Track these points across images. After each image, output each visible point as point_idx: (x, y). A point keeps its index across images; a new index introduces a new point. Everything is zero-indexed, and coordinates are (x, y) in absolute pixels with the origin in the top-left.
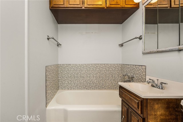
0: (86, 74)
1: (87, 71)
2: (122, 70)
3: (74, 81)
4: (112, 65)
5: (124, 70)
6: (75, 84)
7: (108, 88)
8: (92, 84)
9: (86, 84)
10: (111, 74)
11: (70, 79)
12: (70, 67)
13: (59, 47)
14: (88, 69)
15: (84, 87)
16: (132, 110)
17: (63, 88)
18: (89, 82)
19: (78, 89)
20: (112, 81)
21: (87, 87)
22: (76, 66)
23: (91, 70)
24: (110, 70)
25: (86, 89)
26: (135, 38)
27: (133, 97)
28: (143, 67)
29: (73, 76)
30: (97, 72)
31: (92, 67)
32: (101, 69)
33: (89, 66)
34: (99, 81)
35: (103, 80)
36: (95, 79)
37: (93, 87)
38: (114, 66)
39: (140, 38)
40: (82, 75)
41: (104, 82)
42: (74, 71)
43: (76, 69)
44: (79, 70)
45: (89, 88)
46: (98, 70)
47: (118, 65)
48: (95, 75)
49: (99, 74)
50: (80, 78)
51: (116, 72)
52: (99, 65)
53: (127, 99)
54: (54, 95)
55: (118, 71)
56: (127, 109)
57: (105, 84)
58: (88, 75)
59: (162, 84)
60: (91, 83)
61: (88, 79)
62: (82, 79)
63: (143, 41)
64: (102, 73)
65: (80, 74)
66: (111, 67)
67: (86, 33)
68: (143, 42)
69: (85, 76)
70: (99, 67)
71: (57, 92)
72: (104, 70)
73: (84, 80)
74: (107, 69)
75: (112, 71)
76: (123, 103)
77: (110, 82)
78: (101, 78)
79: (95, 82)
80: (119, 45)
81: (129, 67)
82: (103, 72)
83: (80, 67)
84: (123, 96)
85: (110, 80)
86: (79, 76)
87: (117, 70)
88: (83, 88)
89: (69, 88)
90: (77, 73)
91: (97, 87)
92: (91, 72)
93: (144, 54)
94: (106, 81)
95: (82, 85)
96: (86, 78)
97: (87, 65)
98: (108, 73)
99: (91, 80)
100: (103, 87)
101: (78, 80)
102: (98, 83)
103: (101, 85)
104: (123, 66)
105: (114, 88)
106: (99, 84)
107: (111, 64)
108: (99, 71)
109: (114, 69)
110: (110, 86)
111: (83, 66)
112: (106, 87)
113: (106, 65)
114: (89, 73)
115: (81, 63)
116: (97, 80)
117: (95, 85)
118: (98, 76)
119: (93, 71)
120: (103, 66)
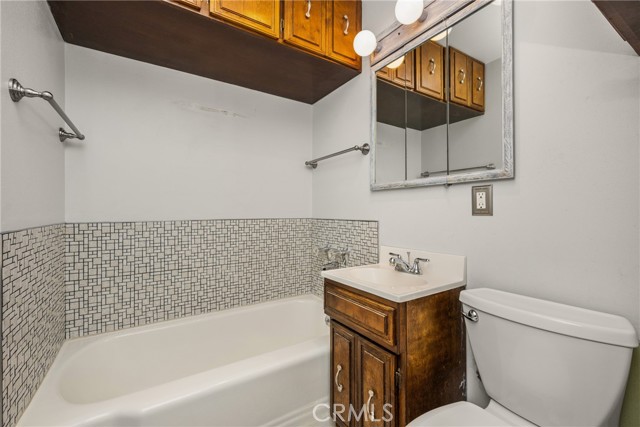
0: (201, 255)
1: (204, 247)
2: (314, 235)
3: (150, 289)
4: (288, 221)
5: (320, 234)
6: (151, 300)
7: (276, 294)
8: (225, 289)
9: (201, 293)
10: (285, 248)
11: (131, 285)
12: (131, 232)
13: (68, 145)
14: (210, 237)
15: (194, 303)
16: (365, 341)
17: (94, 327)
18: (213, 283)
19: (167, 316)
20: (287, 270)
21: (204, 305)
22: (161, 230)
23: (222, 240)
24: (283, 236)
25: (202, 310)
26: (355, 149)
27: (371, 306)
28: (373, 225)
29: (142, 270)
30: (241, 247)
31: (225, 231)
32: (254, 235)
33: (213, 229)
34: (249, 275)
35: (262, 271)
36: (233, 269)
37: (228, 300)
38: (294, 226)
39: (365, 150)
40: (185, 262)
41: (264, 278)
42: (150, 250)
43: (157, 240)
44: (171, 242)
45: (214, 306)
46: (244, 238)
47: (304, 221)
48: (233, 258)
49: (247, 251)
50: (175, 273)
51: (298, 243)
52: (228, 223)
53: (351, 314)
54: (45, 369)
55: (304, 240)
56: (350, 344)
57: (267, 283)
58: (210, 260)
59: (417, 263)
60: (222, 284)
61: (210, 272)
62: (185, 275)
63: (373, 157)
64: (257, 248)
65: (175, 257)
66: (285, 228)
67: (202, 109)
68: (371, 160)
69: (198, 265)
70: (247, 230)
71: (58, 350)
72: (264, 237)
73: (194, 280)
74: (274, 234)
75: (287, 240)
76: (336, 330)
77: (283, 275)
78: (254, 266)
79: (236, 279)
80: (307, 163)
81: (336, 225)
82: (262, 245)
83: (175, 233)
84: (339, 308)
85: (280, 268)
86: (172, 267)
87: (300, 235)
88: (188, 310)
89: (126, 322)
90: (161, 255)
91: (241, 295)
92: (219, 248)
93: (374, 190)
94: (269, 272)
95: (184, 299)
96: (201, 270)
97: (204, 223)
98: (276, 247)
99: (219, 276)
100: (262, 292)
101: (168, 283)
102: (244, 281)
103: (255, 288)
104: (317, 225)
105: (293, 291)
106: (247, 286)
107: (284, 220)
108: (249, 243)
109: (292, 233)
110: (280, 288)
111: (188, 229)
112: (269, 292)
113: (269, 222)
114: (213, 252)
115: (179, 217)
116: (241, 274)
117: (233, 291)
118: (244, 260)
119: (228, 245)
120: (262, 224)
